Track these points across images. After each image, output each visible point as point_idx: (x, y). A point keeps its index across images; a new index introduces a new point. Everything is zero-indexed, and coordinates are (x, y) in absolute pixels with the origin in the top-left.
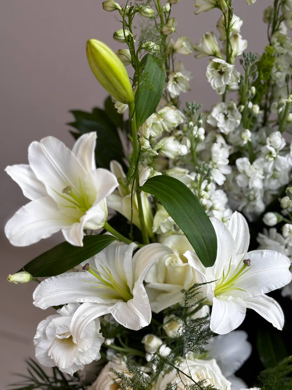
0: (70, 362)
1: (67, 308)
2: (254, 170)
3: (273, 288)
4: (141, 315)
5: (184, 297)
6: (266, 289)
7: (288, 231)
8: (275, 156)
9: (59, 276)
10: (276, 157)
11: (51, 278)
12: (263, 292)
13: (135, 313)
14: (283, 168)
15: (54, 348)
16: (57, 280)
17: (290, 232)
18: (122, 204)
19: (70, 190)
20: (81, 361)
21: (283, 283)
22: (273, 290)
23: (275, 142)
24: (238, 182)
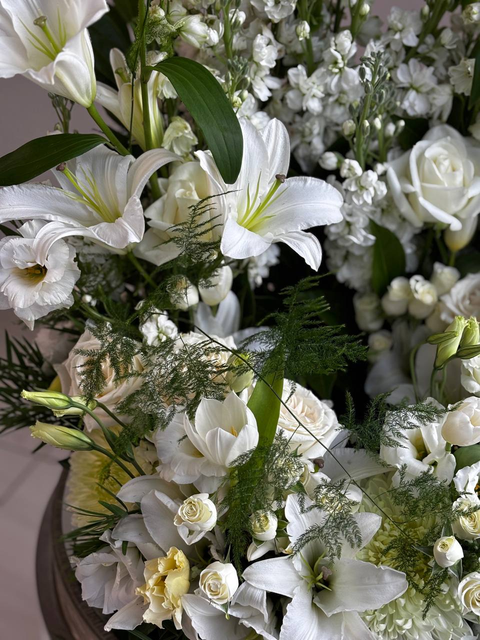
0: (31, 301)
1: (31, 226)
2: (311, 84)
3: (313, 224)
4: (130, 228)
5: (191, 213)
6: (304, 226)
7: (347, 167)
8: (341, 65)
9: (23, 186)
10: (343, 68)
11: (12, 188)
12: (299, 228)
13: (122, 227)
14: (351, 84)
15: (10, 282)
16: (20, 190)
17: (349, 169)
18: (120, 102)
19: (45, 20)
20: (46, 300)
21: (329, 221)
22: (313, 226)
23: (342, 44)
24: (288, 101)
